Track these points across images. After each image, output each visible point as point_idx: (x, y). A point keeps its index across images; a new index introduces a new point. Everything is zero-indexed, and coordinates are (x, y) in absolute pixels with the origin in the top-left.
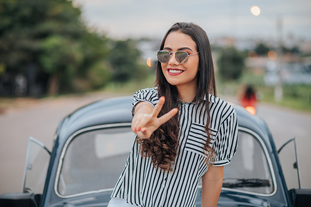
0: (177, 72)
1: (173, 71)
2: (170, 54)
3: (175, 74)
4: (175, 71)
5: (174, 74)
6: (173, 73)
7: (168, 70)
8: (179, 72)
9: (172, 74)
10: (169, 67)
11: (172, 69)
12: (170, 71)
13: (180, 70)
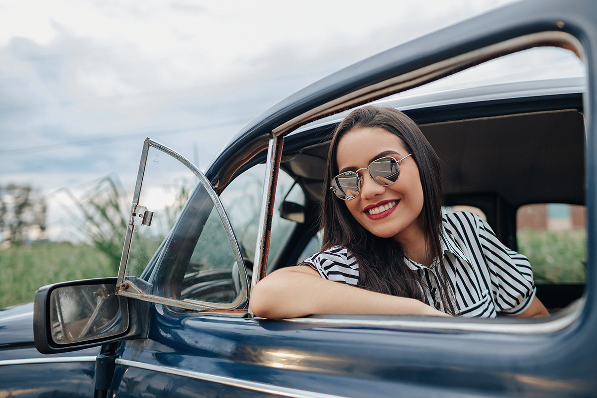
0: (387, 207)
1: (376, 209)
2: (357, 175)
3: (383, 214)
4: (382, 209)
5: (381, 215)
6: (380, 213)
7: (366, 211)
8: (390, 205)
9: (378, 216)
10: (365, 205)
11: (373, 207)
12: (372, 212)
13: (391, 201)
